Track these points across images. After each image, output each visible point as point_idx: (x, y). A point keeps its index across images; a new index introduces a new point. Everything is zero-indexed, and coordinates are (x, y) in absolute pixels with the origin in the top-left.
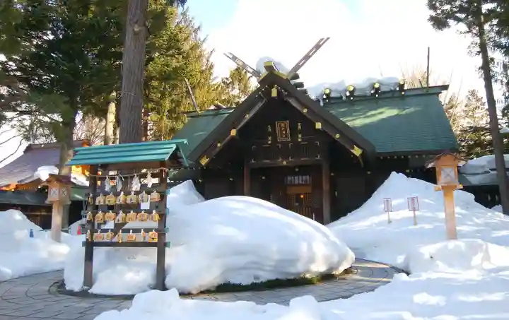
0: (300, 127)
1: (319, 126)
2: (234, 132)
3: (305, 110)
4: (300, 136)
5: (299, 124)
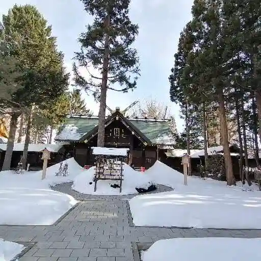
1: (133, 133)
3: (128, 127)
4: (123, 135)
5: (123, 130)
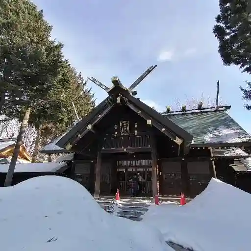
0: (136, 126)
1: (149, 122)
2: (89, 127)
3: (140, 112)
4: (136, 132)
5: (136, 124)
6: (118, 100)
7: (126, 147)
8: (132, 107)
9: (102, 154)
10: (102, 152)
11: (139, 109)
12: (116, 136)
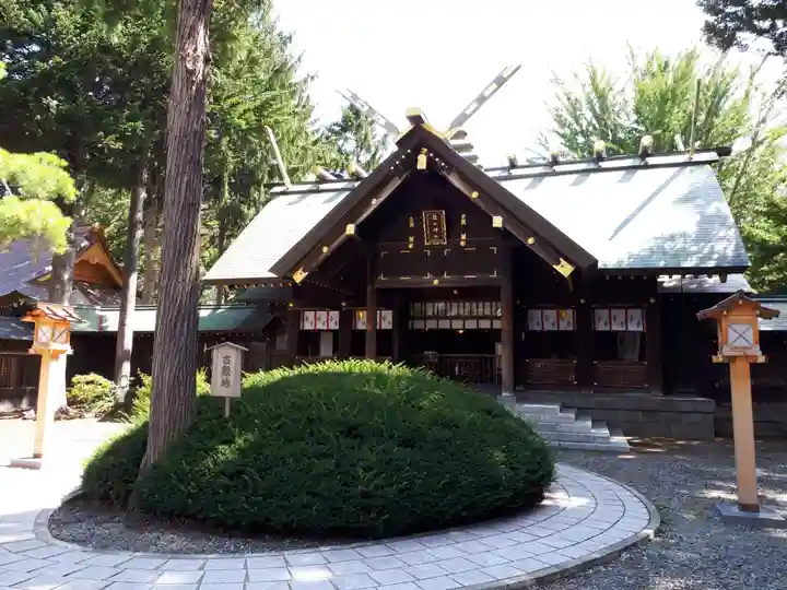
0: (463, 222)
1: (498, 222)
2: (351, 229)
3: (475, 195)
4: (464, 237)
5: (463, 216)
6: (422, 162)
7: (438, 274)
8: (454, 180)
9: (379, 289)
10: (377, 286)
11: (474, 187)
12: (411, 246)
